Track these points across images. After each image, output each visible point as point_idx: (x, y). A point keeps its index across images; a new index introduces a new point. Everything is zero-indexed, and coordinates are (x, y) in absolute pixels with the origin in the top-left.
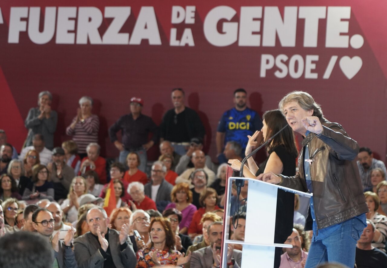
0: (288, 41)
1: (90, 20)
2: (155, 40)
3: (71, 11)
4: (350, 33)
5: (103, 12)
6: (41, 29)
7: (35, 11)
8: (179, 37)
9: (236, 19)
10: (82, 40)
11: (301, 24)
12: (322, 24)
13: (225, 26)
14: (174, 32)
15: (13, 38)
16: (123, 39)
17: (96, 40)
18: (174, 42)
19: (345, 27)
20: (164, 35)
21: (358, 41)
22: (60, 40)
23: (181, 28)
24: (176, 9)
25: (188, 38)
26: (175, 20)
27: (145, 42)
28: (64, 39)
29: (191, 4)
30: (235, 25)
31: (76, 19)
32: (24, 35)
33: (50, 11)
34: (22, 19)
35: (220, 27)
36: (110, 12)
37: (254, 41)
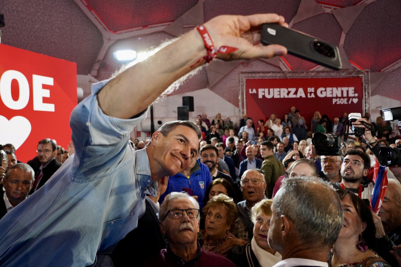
0: (340, 95)
1: (284, 92)
2: (304, 96)
3: (278, 89)
4: (355, 93)
5: (288, 89)
6: (269, 94)
7: (267, 90)
8: (310, 95)
9: (325, 90)
10: (282, 97)
11: (342, 92)
12: (348, 91)
13: (323, 92)
14: (309, 94)
15: (260, 96)
16: (295, 96)
17: (286, 96)
18: (309, 96)
19: (353, 92)
20: (306, 94)
21: (356, 95)
22: (275, 97)
23: (311, 93)
24: (309, 89)
25: (313, 95)
26: (309, 91)
27: (301, 97)
28: (276, 96)
29: (313, 87)
30: (325, 92)
31: (280, 92)
32: (264, 96)
33: (271, 90)
34: (263, 92)
35: (321, 92)
36: (290, 89)
37: (331, 96)
